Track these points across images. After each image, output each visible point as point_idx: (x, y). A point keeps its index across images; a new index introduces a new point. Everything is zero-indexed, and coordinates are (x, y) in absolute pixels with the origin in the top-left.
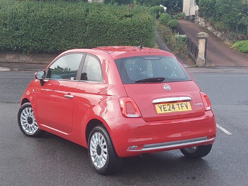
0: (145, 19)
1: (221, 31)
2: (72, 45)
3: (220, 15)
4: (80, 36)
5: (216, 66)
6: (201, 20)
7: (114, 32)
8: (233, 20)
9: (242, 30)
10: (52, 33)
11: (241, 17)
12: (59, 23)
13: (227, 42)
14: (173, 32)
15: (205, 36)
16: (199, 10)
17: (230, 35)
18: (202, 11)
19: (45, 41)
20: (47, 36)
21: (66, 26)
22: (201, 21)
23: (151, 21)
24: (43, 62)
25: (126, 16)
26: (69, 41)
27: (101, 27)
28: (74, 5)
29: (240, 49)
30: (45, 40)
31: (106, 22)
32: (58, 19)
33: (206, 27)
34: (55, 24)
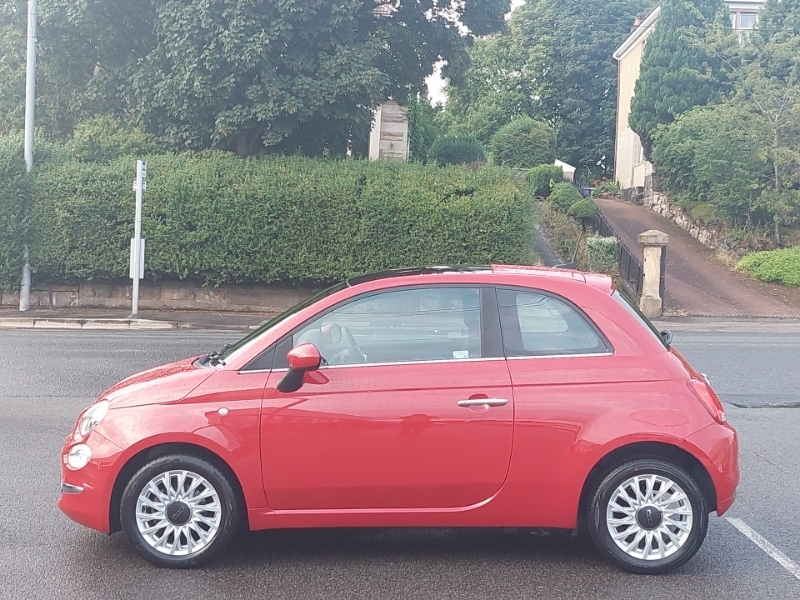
0: (505, 199)
1: (707, 228)
2: (324, 265)
3: (707, 185)
4: (345, 242)
5: (690, 315)
6: (658, 199)
7: (429, 232)
8: (737, 200)
9: (763, 224)
10: (276, 237)
11: (757, 192)
12: (293, 211)
13: (723, 256)
14: (584, 230)
15: (660, 240)
16: (653, 174)
17: (732, 236)
18: (660, 176)
19: (258, 255)
20: (265, 244)
21: (311, 218)
22: (658, 202)
23: (521, 203)
24: (253, 308)
25: (459, 193)
26: (317, 255)
27: (395, 219)
28: (331, 168)
29: (755, 274)
30: (259, 252)
31: (408, 206)
32: (291, 201)
33: (671, 218)
34: (285, 214)
